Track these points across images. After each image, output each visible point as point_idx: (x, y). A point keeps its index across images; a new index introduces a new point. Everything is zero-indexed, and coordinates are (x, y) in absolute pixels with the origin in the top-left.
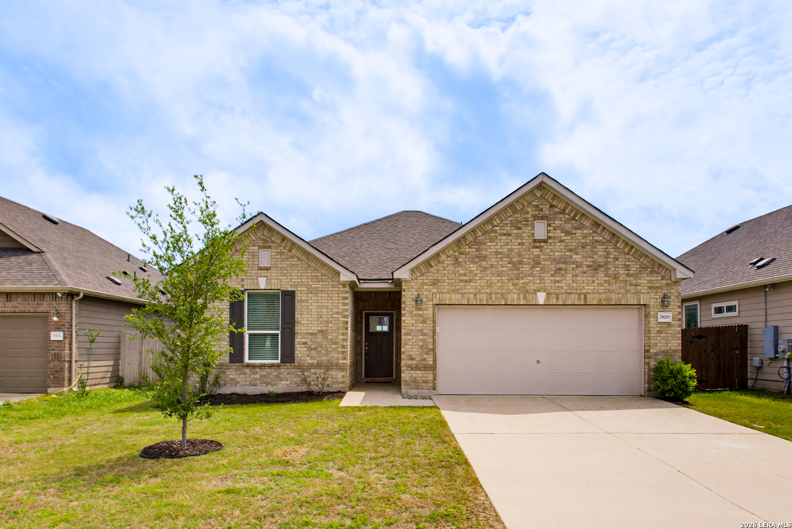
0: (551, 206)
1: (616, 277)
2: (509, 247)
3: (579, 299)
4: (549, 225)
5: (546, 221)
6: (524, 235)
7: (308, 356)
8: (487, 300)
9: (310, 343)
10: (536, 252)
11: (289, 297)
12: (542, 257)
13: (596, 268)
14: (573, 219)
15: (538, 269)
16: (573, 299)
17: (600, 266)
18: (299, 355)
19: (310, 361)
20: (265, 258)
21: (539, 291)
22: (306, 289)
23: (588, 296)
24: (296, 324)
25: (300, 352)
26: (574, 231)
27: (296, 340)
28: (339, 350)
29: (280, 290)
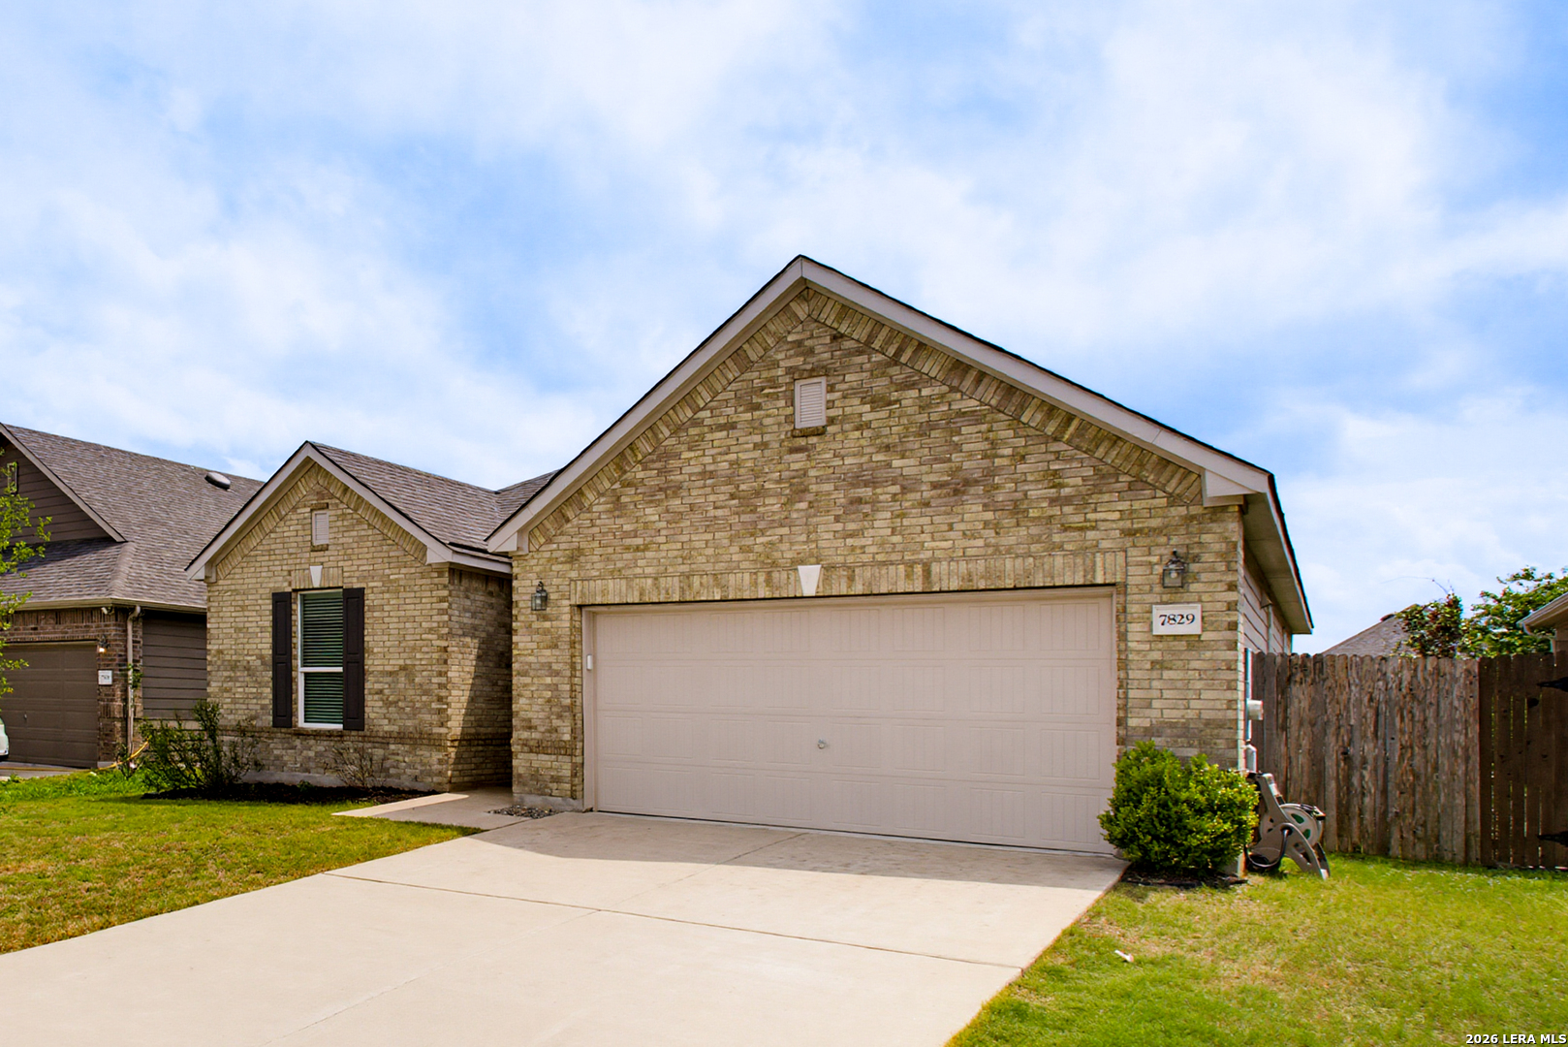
0: (837, 337)
1: (1018, 510)
2: (733, 457)
3: (908, 576)
4: (831, 389)
5: (823, 380)
6: (767, 421)
7: (385, 718)
8: (682, 590)
9: (386, 692)
10: (797, 461)
11: (353, 601)
12: (812, 473)
13: (957, 488)
14: (895, 361)
15: (803, 505)
16: (895, 578)
17: (967, 483)
18: (372, 716)
19: (386, 728)
20: (323, 528)
21: (803, 562)
22: (380, 584)
23: (935, 568)
24: (366, 655)
25: (373, 708)
26: (895, 395)
27: (368, 685)
28: (434, 706)
29: (341, 587)
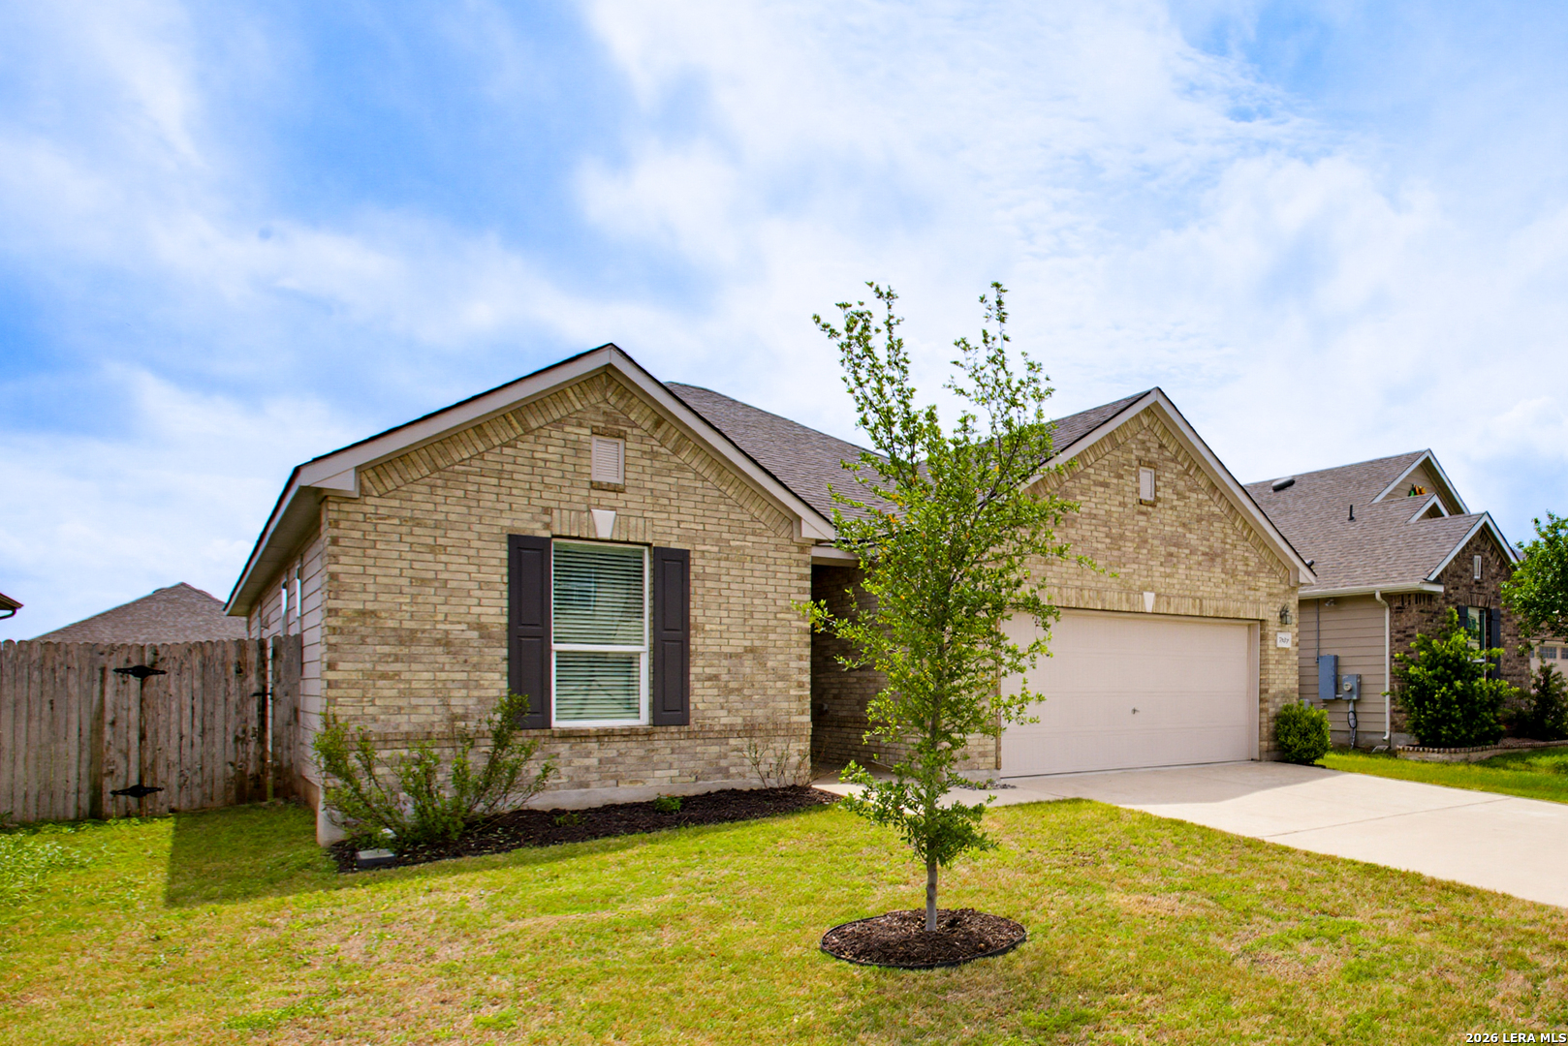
0: (1161, 446)
1: (1233, 574)
2: (1107, 507)
3: (1194, 607)
4: (1157, 478)
5: (1153, 470)
6: (1126, 488)
7: (722, 708)
8: (1077, 599)
9: (725, 677)
10: (1142, 521)
11: (673, 567)
12: (1149, 531)
13: (1212, 557)
14: (1187, 472)
15: (1145, 551)
16: (1187, 607)
17: (1217, 555)
18: (700, 706)
19: (724, 721)
21: (1145, 589)
22: (716, 549)
23: (1204, 602)
24: (692, 632)
25: (702, 698)
26: (1187, 494)
27: (693, 670)
28: (793, 692)
29: (649, 545)
